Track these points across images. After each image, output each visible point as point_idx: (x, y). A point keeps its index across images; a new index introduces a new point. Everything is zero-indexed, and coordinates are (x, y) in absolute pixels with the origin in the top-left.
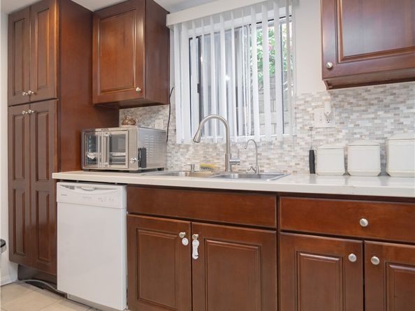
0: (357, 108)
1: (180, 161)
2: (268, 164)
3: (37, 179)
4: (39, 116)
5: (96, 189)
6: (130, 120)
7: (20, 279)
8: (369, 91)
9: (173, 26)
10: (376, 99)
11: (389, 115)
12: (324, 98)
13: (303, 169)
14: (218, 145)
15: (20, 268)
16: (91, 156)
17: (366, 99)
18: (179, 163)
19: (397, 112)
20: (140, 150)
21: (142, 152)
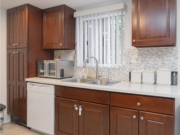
0: (148, 56)
1: (79, 73)
2: (114, 77)
3: (19, 81)
4: (20, 54)
5: (43, 86)
6: (58, 56)
7: (11, 121)
8: (153, 49)
9: (76, 17)
10: (155, 53)
11: (160, 60)
12: (136, 51)
13: (127, 80)
14: (94, 68)
15: (12, 117)
16: (42, 71)
17: (152, 53)
18: (78, 74)
19: (163, 58)
20: (61, 70)
21: (62, 71)
